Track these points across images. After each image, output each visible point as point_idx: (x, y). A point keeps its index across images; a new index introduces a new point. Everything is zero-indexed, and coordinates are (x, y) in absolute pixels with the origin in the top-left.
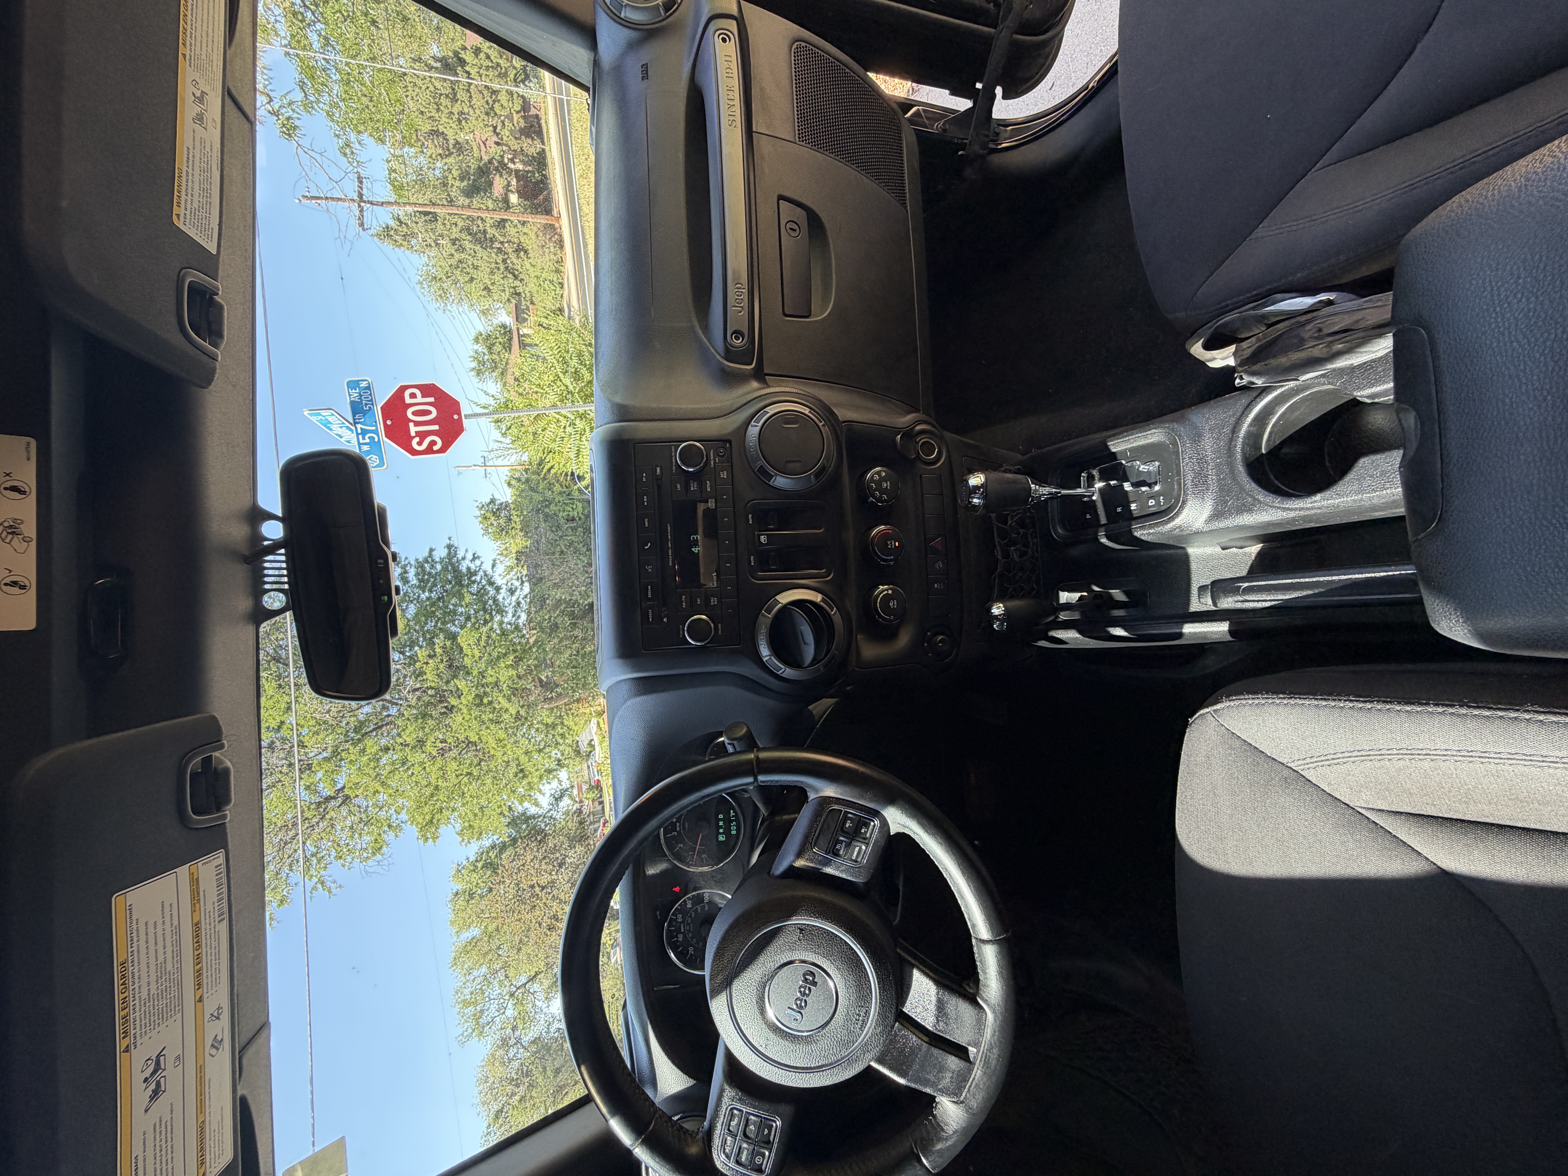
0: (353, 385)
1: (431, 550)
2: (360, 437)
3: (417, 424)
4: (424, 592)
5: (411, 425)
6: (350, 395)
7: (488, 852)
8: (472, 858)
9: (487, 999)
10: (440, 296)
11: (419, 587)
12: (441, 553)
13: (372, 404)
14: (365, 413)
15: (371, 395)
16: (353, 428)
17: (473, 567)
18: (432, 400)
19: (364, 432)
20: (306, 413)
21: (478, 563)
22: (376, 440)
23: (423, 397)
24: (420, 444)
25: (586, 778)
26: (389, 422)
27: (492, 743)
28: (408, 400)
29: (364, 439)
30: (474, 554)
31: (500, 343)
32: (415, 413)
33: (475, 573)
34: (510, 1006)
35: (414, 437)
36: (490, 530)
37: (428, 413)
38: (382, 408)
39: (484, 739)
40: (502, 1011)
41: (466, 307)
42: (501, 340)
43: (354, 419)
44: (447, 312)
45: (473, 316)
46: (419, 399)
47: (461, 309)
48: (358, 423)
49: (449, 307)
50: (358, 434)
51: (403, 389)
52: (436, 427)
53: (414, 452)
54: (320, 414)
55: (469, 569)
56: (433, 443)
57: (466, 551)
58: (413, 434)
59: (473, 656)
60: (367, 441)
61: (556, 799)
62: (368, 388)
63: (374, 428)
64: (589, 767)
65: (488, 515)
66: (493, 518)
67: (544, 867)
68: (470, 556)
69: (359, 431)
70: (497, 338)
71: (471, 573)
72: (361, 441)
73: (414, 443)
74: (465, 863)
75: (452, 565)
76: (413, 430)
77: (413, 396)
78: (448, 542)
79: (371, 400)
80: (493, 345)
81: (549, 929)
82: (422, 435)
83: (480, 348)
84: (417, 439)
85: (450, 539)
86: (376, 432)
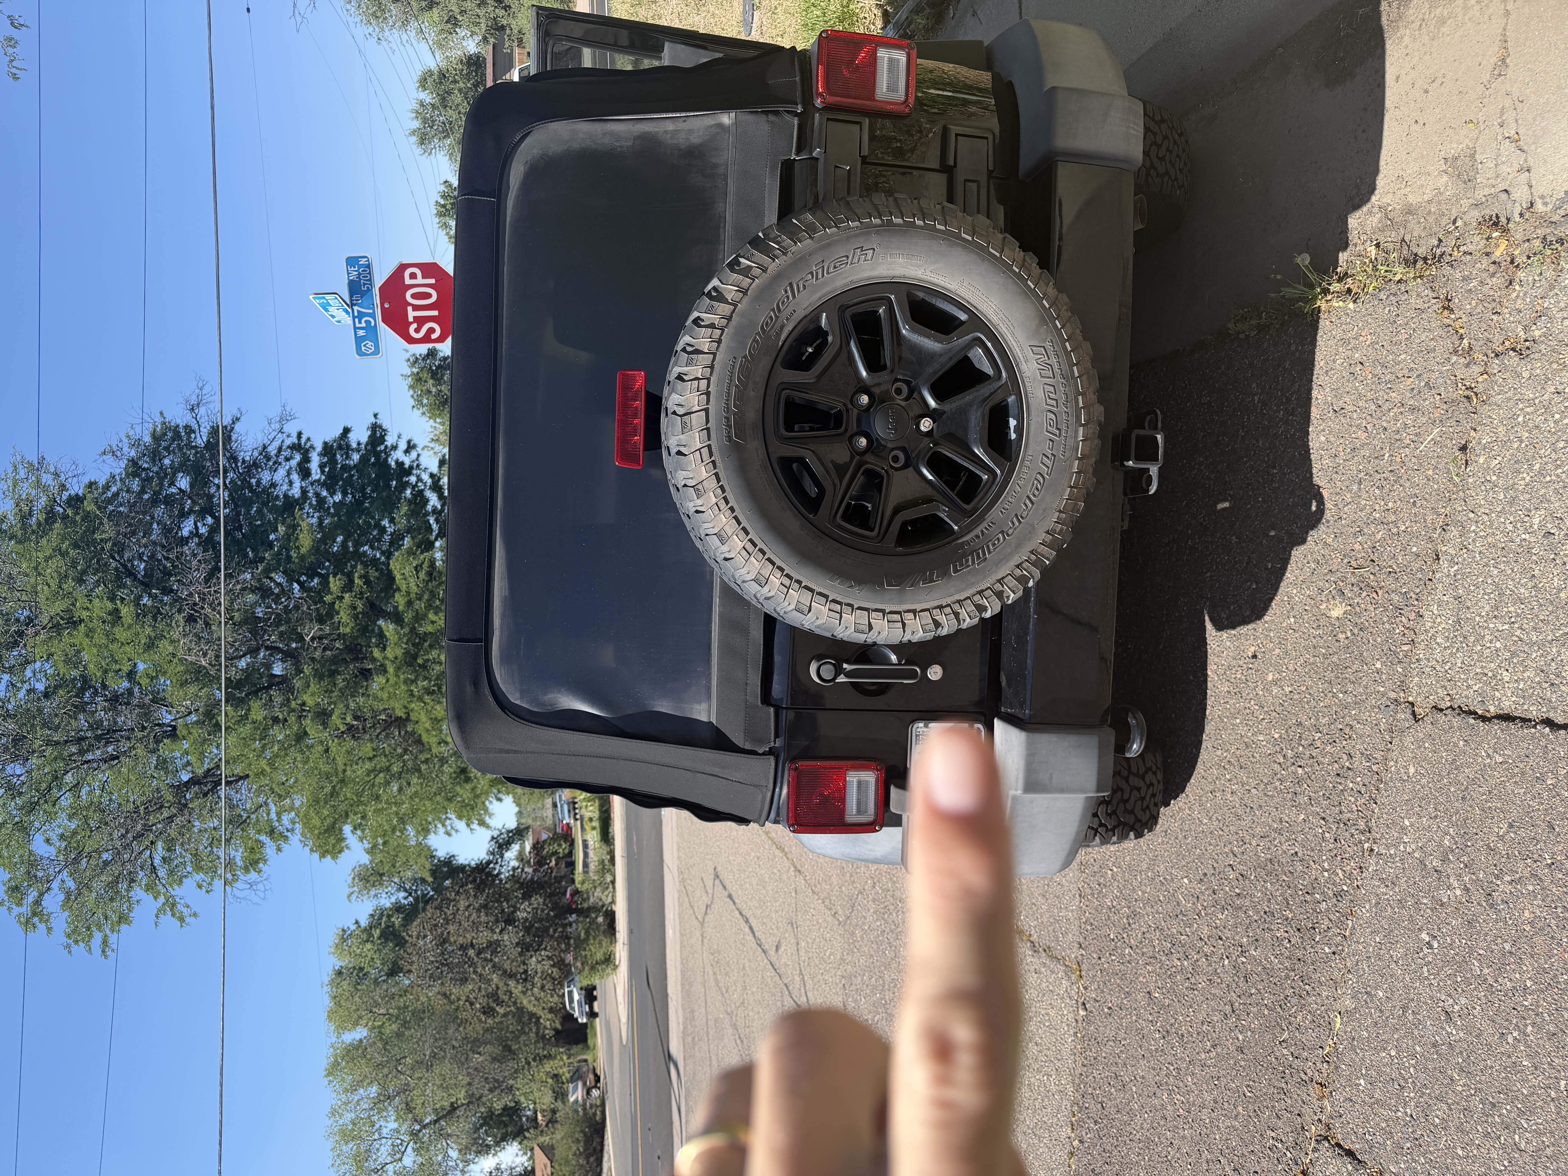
0: (351, 261)
1: (346, 431)
2: (357, 320)
3: (416, 308)
4: (332, 494)
5: (410, 309)
6: (348, 274)
7: (389, 916)
8: (364, 923)
9: (376, 1136)
10: (374, 15)
11: (324, 484)
12: (360, 436)
13: (371, 284)
14: (363, 294)
15: (369, 273)
16: (350, 310)
17: (407, 461)
18: (432, 281)
19: (361, 315)
20: (311, 297)
21: (414, 454)
22: (373, 324)
23: (423, 278)
24: (417, 331)
25: (549, 822)
26: (387, 306)
27: (425, 723)
28: (408, 281)
29: (360, 322)
30: (409, 442)
31: (460, 90)
32: (414, 296)
33: (409, 472)
34: (409, 1149)
35: (412, 323)
36: (425, 401)
37: (428, 296)
38: (380, 289)
39: (413, 717)
40: (398, 1156)
41: (413, 34)
42: (462, 85)
43: (351, 301)
44: (384, 42)
45: (423, 47)
46: (420, 280)
47: (405, 37)
48: (355, 305)
49: (387, 33)
50: (354, 317)
51: (403, 267)
52: (435, 313)
53: (411, 340)
54: (324, 298)
55: (400, 464)
56: (432, 330)
57: (399, 437)
58: (411, 319)
59: (408, 593)
60: (364, 325)
61: (500, 846)
62: (368, 266)
63: (371, 311)
64: (555, 805)
65: (425, 375)
66: (431, 382)
67: (483, 918)
68: (403, 446)
69: (356, 314)
70: (455, 82)
71: (403, 471)
72: (358, 325)
73: (412, 331)
74: (353, 927)
75: (377, 455)
76: (411, 314)
77: (413, 276)
78: (373, 420)
79: (370, 280)
80: (449, 93)
81: (484, 1013)
82: (420, 321)
83: (427, 97)
84: (415, 326)
85: (375, 416)
86: (373, 316)
